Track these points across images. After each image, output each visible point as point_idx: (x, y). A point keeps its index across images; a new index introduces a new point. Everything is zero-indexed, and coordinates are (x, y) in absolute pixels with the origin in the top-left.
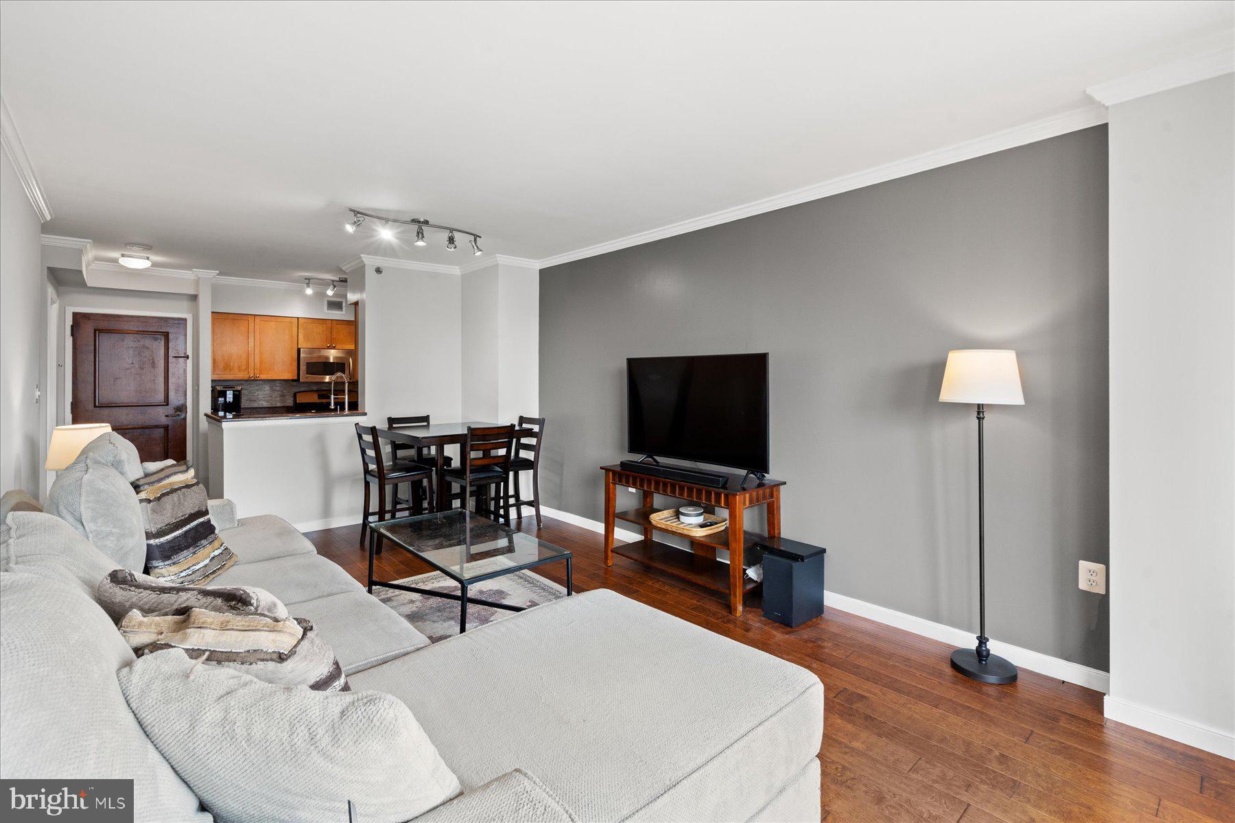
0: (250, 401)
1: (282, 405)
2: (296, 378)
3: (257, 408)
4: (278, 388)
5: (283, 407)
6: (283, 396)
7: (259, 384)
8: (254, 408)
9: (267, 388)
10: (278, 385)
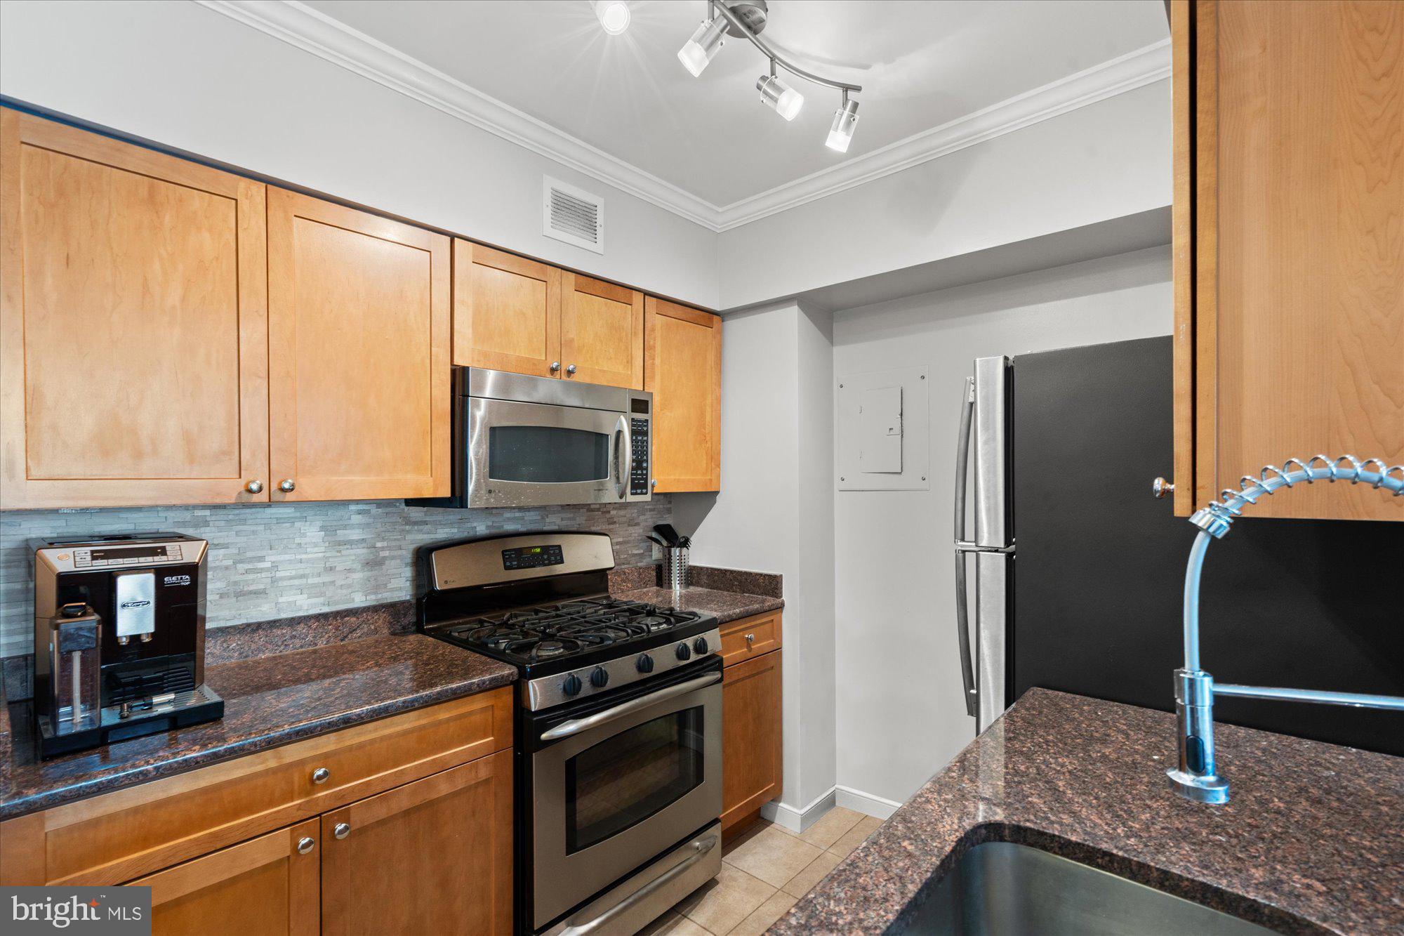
0: (239, 595)
1: (371, 600)
2: (445, 492)
3: (273, 624)
4: (355, 535)
5: (375, 609)
6: (374, 563)
7: (280, 521)
8: (259, 626)
9: (311, 532)
10: (356, 519)
